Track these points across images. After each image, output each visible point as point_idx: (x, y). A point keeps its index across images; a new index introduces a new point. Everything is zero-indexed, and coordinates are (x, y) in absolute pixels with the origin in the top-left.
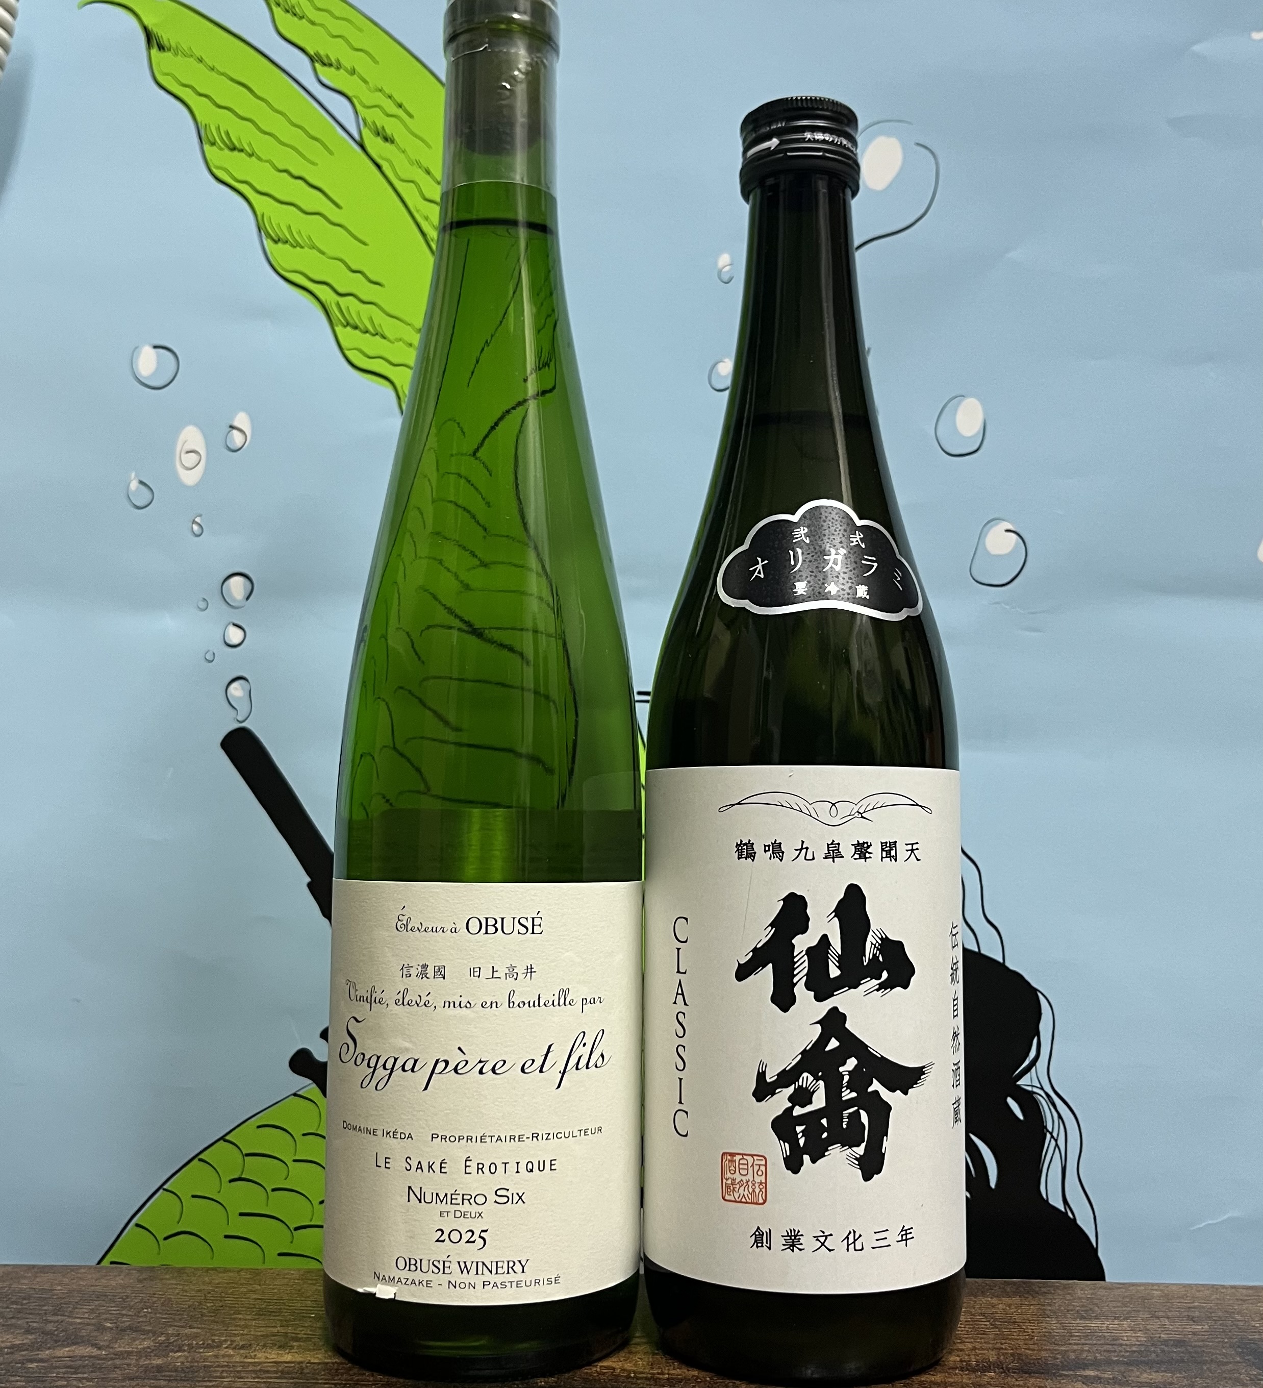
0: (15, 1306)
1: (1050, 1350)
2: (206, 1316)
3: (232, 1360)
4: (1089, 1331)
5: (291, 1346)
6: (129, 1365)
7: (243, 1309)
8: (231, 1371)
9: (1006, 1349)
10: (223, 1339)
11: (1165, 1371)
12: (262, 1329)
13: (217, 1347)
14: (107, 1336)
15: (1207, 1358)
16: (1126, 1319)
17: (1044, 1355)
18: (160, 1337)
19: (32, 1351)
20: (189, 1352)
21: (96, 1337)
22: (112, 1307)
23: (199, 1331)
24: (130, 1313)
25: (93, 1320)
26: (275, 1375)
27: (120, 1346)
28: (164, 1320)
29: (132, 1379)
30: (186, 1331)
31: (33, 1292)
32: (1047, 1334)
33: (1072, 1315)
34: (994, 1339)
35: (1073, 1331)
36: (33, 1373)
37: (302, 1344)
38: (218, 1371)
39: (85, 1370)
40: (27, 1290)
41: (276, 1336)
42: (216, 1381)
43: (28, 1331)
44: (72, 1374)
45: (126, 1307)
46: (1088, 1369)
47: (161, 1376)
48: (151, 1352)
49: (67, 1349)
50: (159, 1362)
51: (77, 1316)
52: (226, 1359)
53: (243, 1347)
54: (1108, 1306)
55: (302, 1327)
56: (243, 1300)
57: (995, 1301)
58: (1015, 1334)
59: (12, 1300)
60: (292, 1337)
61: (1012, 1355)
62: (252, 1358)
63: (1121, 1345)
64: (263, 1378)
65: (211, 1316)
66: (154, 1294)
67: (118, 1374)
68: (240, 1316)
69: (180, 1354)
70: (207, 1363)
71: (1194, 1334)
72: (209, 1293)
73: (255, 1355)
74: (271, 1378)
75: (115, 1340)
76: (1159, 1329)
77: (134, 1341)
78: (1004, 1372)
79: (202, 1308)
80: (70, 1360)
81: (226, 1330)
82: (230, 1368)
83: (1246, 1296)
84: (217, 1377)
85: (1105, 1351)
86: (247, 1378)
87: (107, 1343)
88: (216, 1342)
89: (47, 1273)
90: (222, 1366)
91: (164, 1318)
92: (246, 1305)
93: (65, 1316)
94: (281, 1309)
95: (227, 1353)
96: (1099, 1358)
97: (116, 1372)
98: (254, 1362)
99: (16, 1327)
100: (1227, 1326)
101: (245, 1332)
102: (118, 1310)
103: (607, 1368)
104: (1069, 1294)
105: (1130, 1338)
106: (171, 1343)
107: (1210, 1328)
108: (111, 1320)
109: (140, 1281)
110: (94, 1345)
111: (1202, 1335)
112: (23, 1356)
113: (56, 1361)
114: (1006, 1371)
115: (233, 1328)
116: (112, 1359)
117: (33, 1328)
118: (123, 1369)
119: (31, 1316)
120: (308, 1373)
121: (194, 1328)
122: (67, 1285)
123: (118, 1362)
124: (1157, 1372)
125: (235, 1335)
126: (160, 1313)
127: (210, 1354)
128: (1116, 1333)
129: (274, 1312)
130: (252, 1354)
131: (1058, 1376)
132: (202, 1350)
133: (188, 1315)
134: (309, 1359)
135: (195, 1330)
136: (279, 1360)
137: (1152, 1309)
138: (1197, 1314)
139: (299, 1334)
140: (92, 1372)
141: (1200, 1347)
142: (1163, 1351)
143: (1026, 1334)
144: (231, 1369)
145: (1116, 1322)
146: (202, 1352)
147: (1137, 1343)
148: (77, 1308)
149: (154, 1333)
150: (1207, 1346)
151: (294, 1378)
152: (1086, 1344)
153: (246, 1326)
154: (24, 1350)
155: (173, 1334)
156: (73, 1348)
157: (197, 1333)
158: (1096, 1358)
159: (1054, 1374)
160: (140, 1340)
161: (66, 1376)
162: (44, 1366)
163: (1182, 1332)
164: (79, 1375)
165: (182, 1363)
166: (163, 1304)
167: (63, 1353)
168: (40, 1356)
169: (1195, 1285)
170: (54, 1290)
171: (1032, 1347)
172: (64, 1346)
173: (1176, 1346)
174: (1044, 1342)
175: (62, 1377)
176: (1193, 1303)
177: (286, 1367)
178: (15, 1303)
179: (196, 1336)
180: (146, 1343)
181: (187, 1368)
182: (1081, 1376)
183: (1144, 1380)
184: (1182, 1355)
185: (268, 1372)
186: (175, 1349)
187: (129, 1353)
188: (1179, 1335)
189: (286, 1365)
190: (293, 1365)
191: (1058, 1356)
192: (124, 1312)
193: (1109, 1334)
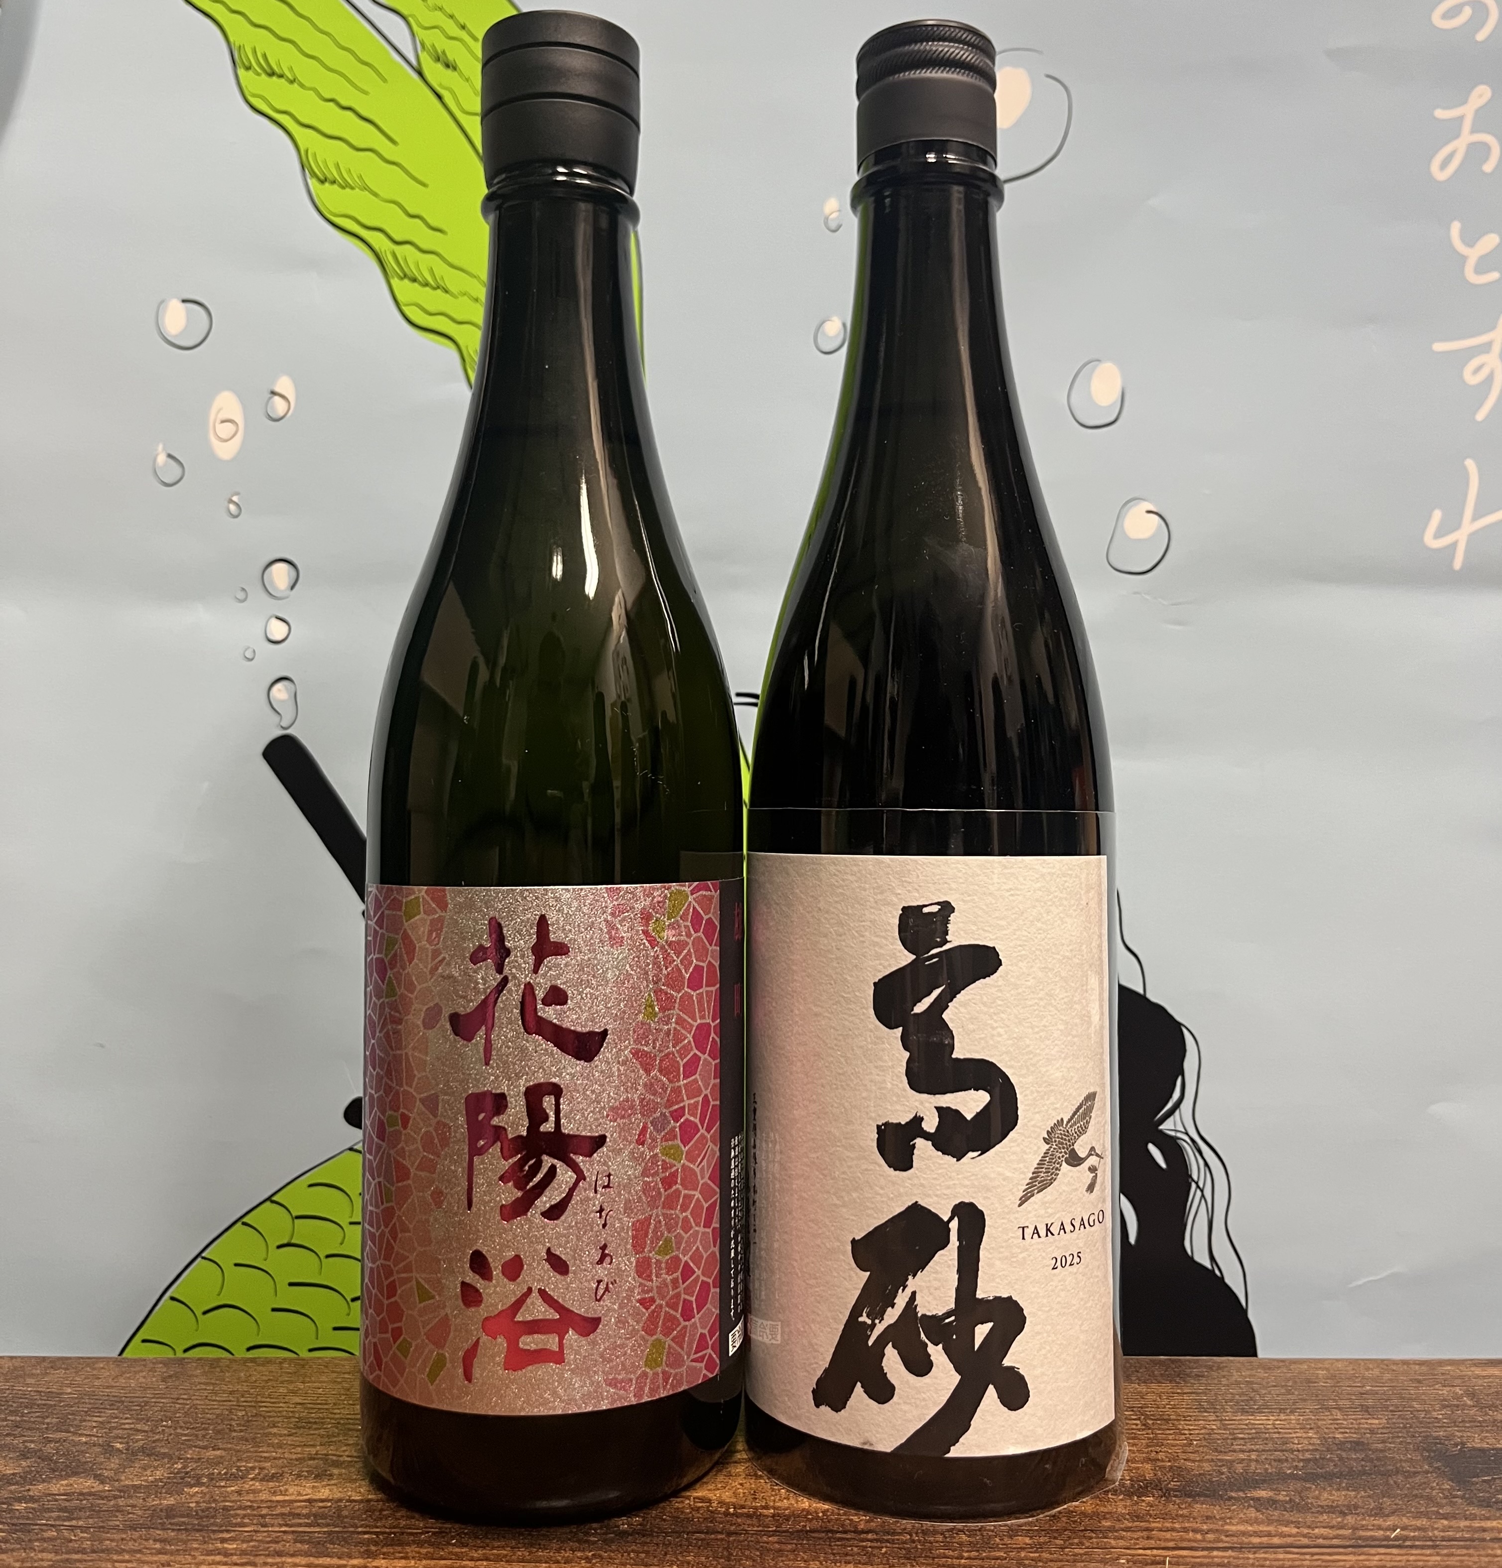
0: (13, 1418)
1: (1212, 1460)
2: (235, 1431)
3: (257, 1499)
4: (1254, 1431)
5: (331, 1475)
6: (133, 1506)
7: (280, 1419)
8: (255, 1515)
9: (1163, 1461)
10: (250, 1465)
11: (1348, 1490)
12: (299, 1449)
13: (242, 1478)
14: (114, 1463)
15: (1390, 1468)
16: (1292, 1412)
17: (1207, 1469)
18: (177, 1463)
19: (22, 1485)
20: (207, 1487)
21: (101, 1463)
22: (126, 1418)
23: (223, 1453)
24: (146, 1428)
25: (101, 1440)
26: (306, 1521)
27: (129, 1479)
28: (184, 1438)
29: (135, 1530)
30: (208, 1454)
31: (38, 1397)
32: (1207, 1436)
33: (1231, 1407)
34: (1148, 1446)
35: (1236, 1431)
36: (18, 1518)
37: (344, 1471)
38: (238, 1515)
39: (82, 1514)
40: (32, 1394)
41: (314, 1459)
42: (234, 1531)
43: (24, 1455)
44: (64, 1520)
45: (143, 1419)
46: (1259, 1488)
47: (170, 1524)
48: (163, 1487)
49: (64, 1482)
50: (171, 1501)
51: (85, 1432)
52: (251, 1497)
53: (273, 1477)
54: (1270, 1393)
55: (346, 1445)
56: (281, 1405)
57: (1143, 1388)
58: (1170, 1437)
59: (12, 1409)
60: (333, 1461)
61: (1171, 1467)
62: (282, 1494)
63: (1292, 1451)
64: (291, 1526)
65: (241, 1431)
66: (178, 1399)
67: (118, 1521)
68: (275, 1430)
69: (197, 1489)
70: (227, 1504)
71: (1372, 1432)
72: (243, 1396)
73: (286, 1490)
74: (300, 1525)
75: (123, 1467)
76: (1332, 1426)
77: (145, 1470)
78: (1165, 1495)
79: (232, 1419)
80: (65, 1500)
81: (256, 1452)
82: (254, 1510)
83: (1420, 1374)
84: (236, 1525)
85: (1275, 1460)
86: (272, 1526)
87: (111, 1473)
88: (241, 1471)
89: (59, 1369)
90: (245, 1508)
91: (185, 1435)
92: (284, 1413)
93: (69, 1432)
94: (323, 1418)
95: (253, 1487)
96: (1270, 1471)
97: (117, 1517)
98: (285, 1501)
99: (9, 1450)
100: (1407, 1419)
101: (278, 1455)
102: (133, 1423)
103: (702, 1500)
104: (1224, 1377)
105: (1302, 1440)
106: (187, 1473)
107: (1388, 1423)
108: (120, 1438)
109: (164, 1380)
110: (96, 1477)
111: (1382, 1433)
112: (11, 1492)
113: (48, 1501)
114: (1166, 1494)
115: (265, 1449)
116: (115, 1497)
117: (29, 1450)
118: (126, 1513)
119: (29, 1433)
120: (346, 1517)
121: (219, 1449)
122: (79, 1386)
123: (121, 1502)
124: (1338, 1490)
125: (267, 1459)
126: (181, 1427)
127: (233, 1488)
128: (1286, 1433)
129: (315, 1423)
130: (281, 1488)
131: (1227, 1500)
132: (222, 1484)
133: (213, 1430)
134: (349, 1493)
135: (218, 1453)
136: (315, 1497)
137: (1320, 1397)
138: (1370, 1403)
139: (341, 1456)
140: (88, 1517)
141: (1381, 1451)
142: (1341, 1459)
143: (1183, 1437)
144: (255, 1512)
145: (1282, 1417)
146: (224, 1487)
147: (1311, 1447)
148: (85, 1421)
149: (170, 1457)
150: (1390, 1449)
151: (328, 1525)
152: (1254, 1451)
153: (280, 1446)
154: (14, 1484)
155: (192, 1459)
156: (72, 1480)
157: (221, 1457)
158: (1266, 1469)
159: (1221, 1496)
160: (152, 1469)
161: (58, 1523)
162: (33, 1509)
163: (1359, 1428)
164: (74, 1523)
165: (197, 1502)
166: (186, 1414)
167: (59, 1489)
168: (31, 1493)
169: (1363, 1360)
170: (62, 1394)
171: (1192, 1456)
172: (61, 1477)
173: (1355, 1450)
174: (1205, 1449)
175: (52, 1526)
176: (1363, 1386)
177: (320, 1508)
178: (12, 1413)
179: (218, 1462)
180: (158, 1473)
181: (203, 1511)
182: (1253, 1499)
183: (1325, 1503)
184: (1363, 1463)
185: (299, 1515)
186: (192, 1482)
187: (136, 1488)
188: (1355, 1433)
189: (321, 1504)
190: (329, 1504)
191: (1225, 1470)
192: (139, 1427)
193: (1277, 1435)
